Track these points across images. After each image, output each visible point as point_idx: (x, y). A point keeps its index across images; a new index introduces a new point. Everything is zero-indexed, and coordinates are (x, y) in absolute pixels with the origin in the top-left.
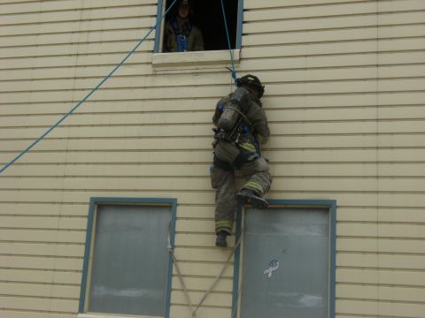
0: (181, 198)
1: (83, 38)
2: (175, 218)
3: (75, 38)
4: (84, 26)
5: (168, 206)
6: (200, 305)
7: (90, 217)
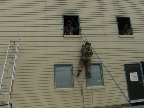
0: (73, 64)
1: (47, 30)
2: (73, 68)
3: (45, 30)
4: (47, 28)
5: (71, 65)
6: (82, 84)
7: (54, 69)
